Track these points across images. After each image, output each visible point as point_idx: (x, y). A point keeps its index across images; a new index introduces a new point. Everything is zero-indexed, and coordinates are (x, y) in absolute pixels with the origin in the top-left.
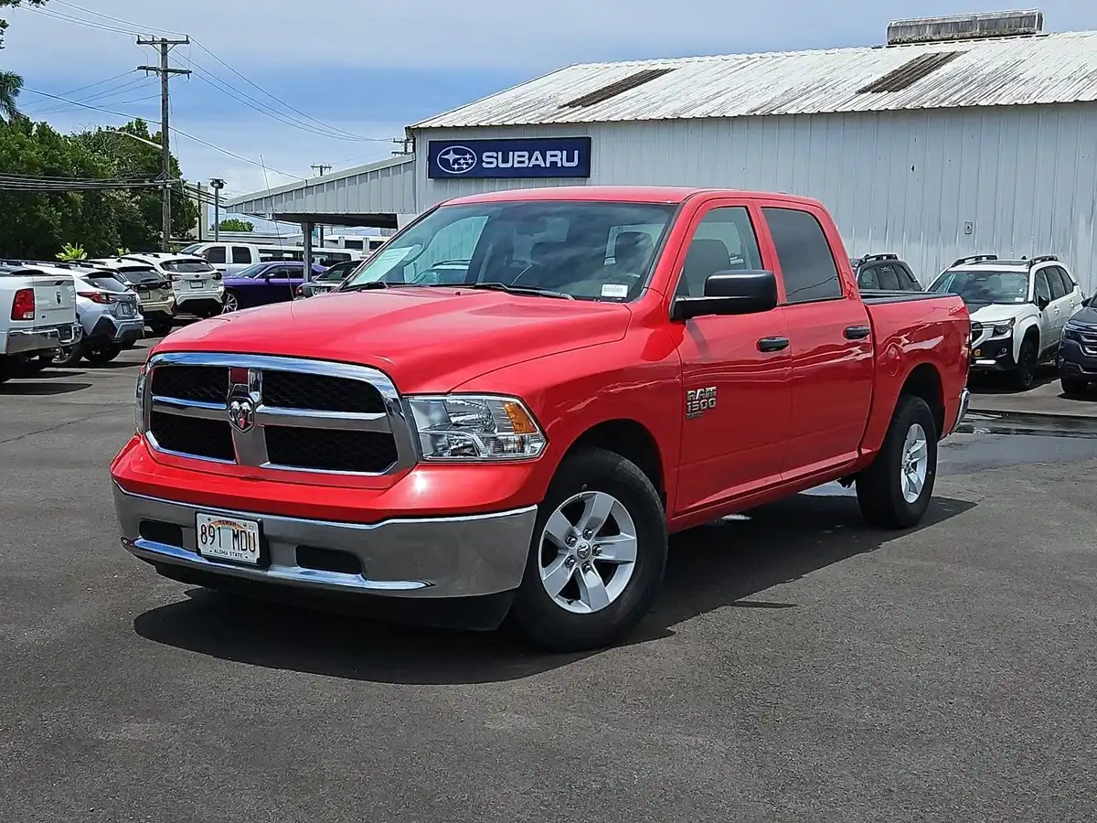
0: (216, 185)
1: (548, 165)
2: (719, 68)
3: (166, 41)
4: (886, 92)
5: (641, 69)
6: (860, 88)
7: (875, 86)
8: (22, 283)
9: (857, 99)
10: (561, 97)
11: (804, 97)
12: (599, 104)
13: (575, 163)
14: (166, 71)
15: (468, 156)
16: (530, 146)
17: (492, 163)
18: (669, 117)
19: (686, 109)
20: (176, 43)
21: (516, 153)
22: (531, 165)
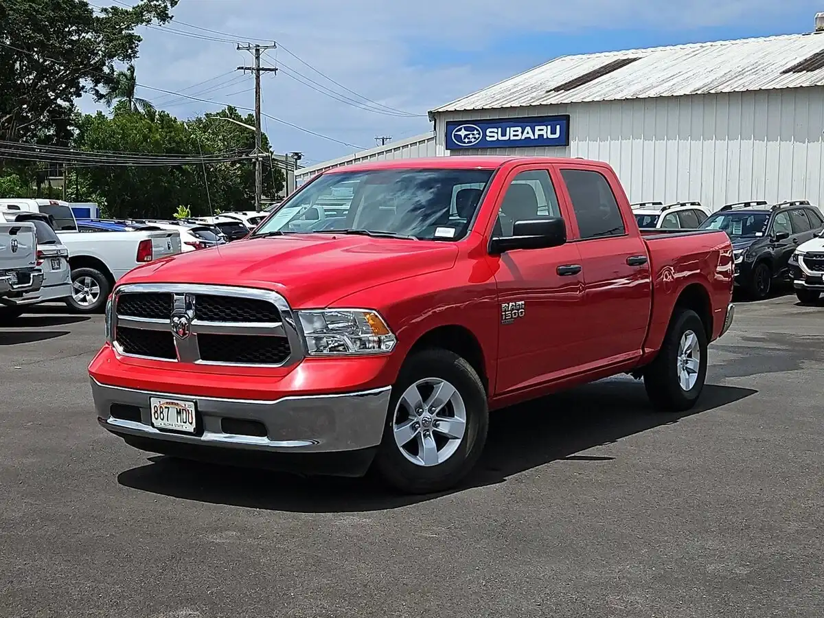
0: (296, 157)
1: (536, 137)
2: (676, 56)
3: (259, 46)
4: (805, 72)
5: (615, 59)
6: (784, 69)
7: (797, 66)
8: (144, 235)
9: (782, 77)
10: (549, 84)
11: (739, 78)
12: (577, 88)
13: (557, 135)
14: (258, 70)
15: (475, 132)
16: (522, 122)
17: (493, 137)
18: (630, 97)
19: (644, 90)
20: (266, 48)
21: (512, 129)
22: (523, 138)
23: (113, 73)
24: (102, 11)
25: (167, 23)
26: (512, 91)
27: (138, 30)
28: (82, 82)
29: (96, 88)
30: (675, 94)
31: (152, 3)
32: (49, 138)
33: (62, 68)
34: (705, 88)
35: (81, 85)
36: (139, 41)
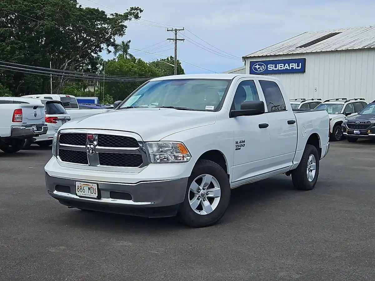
1: (290, 68)
2: (358, 31)
3: (177, 29)
5: (330, 33)
10: (298, 44)
12: (310, 46)
13: (300, 68)
14: (176, 40)
15: (263, 66)
16: (284, 62)
17: (271, 68)
18: (334, 50)
19: (340, 47)
20: (180, 30)
21: (280, 65)
22: (284, 69)
23: (115, 42)
24: (111, 15)
25: (138, 20)
26: (281, 48)
27: (126, 23)
28: (102, 46)
29: (108, 48)
30: (354, 49)
31: (132, 11)
32: (88, 69)
33: (94, 39)
34: (369, 46)
35: (102, 47)
36: (126, 28)
